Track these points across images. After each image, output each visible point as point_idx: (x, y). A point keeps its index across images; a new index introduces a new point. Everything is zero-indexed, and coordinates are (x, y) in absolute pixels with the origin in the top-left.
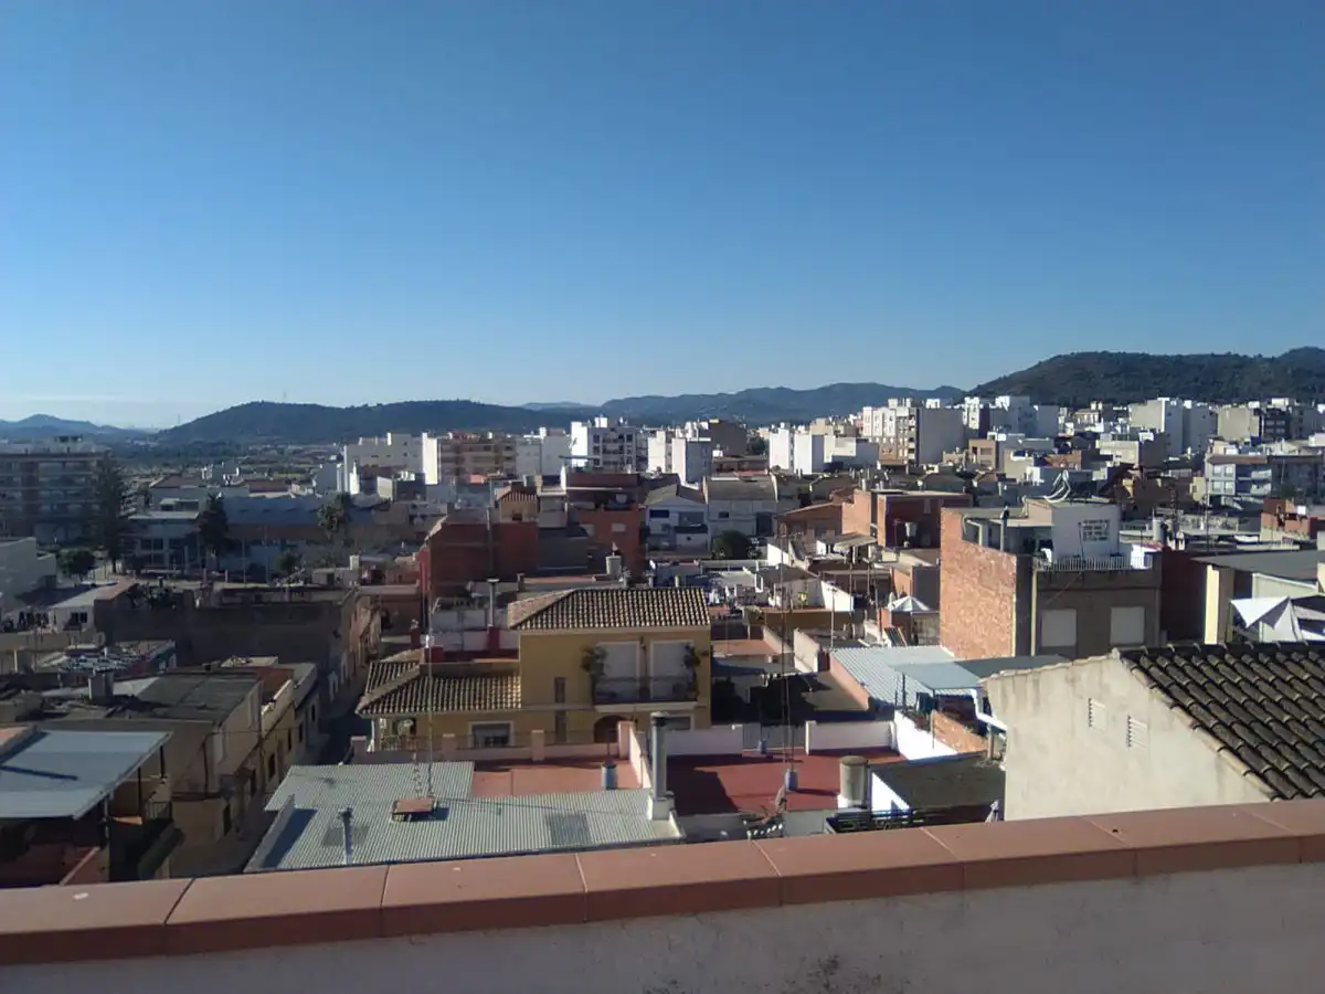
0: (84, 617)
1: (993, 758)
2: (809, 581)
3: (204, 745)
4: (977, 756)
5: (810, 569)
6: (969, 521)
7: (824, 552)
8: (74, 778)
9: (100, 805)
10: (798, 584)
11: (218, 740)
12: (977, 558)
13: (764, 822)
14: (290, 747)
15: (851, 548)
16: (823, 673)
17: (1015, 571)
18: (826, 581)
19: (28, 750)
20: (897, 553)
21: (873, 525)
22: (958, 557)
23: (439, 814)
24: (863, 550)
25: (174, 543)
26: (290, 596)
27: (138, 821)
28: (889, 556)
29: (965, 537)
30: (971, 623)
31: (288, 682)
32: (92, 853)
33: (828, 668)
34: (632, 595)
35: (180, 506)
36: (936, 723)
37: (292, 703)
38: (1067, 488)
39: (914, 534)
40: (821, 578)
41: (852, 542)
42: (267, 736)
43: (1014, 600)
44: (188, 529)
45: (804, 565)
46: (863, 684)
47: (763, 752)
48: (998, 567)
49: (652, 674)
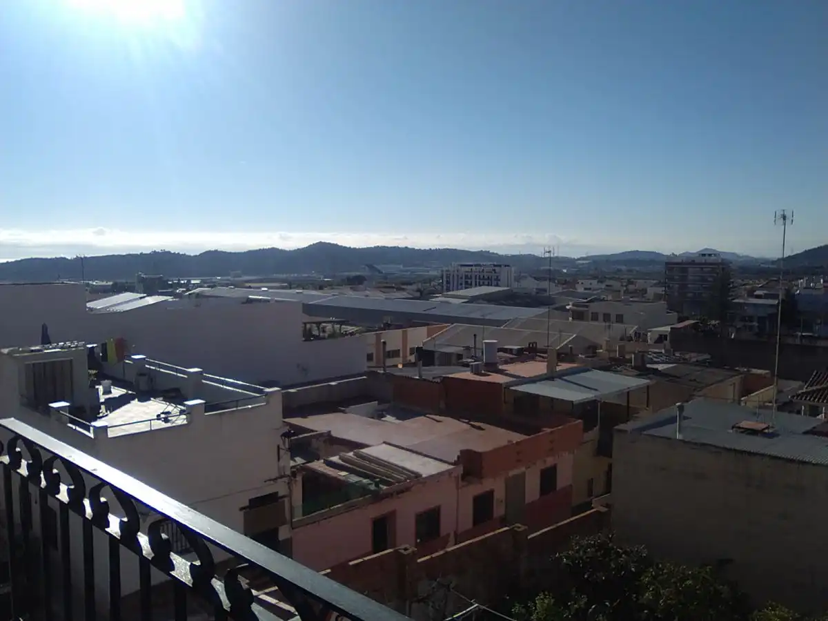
0: (666, 337)
9: (594, 402)
19: (578, 375)
23: (771, 436)
25: (761, 319)
32: (577, 421)
35: (766, 296)
44: (770, 311)
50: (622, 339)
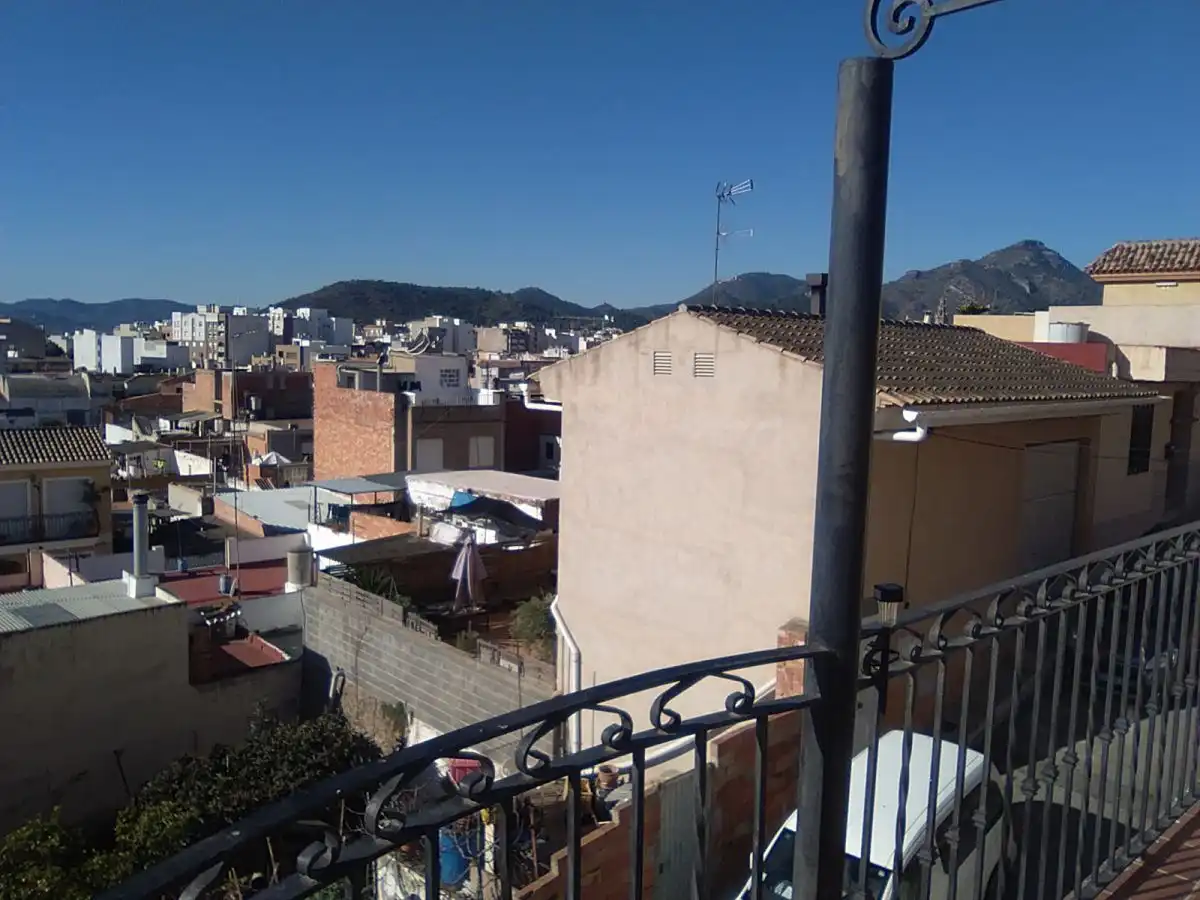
1: (421, 535)
2: (162, 450)
4: (407, 536)
5: (157, 441)
6: (344, 370)
7: (168, 429)
10: (151, 454)
12: (353, 401)
13: (222, 610)
15: (197, 423)
16: (209, 516)
17: (393, 407)
18: (179, 450)
20: (248, 422)
21: (217, 402)
22: (334, 403)
24: (209, 425)
28: (241, 426)
29: (339, 385)
30: (347, 461)
33: (212, 512)
34: (15, 434)
36: (356, 522)
38: (426, 342)
39: (259, 407)
40: (175, 448)
41: (197, 418)
43: (393, 432)
45: (153, 438)
46: (256, 517)
47: (184, 571)
48: (375, 407)
49: (45, 511)
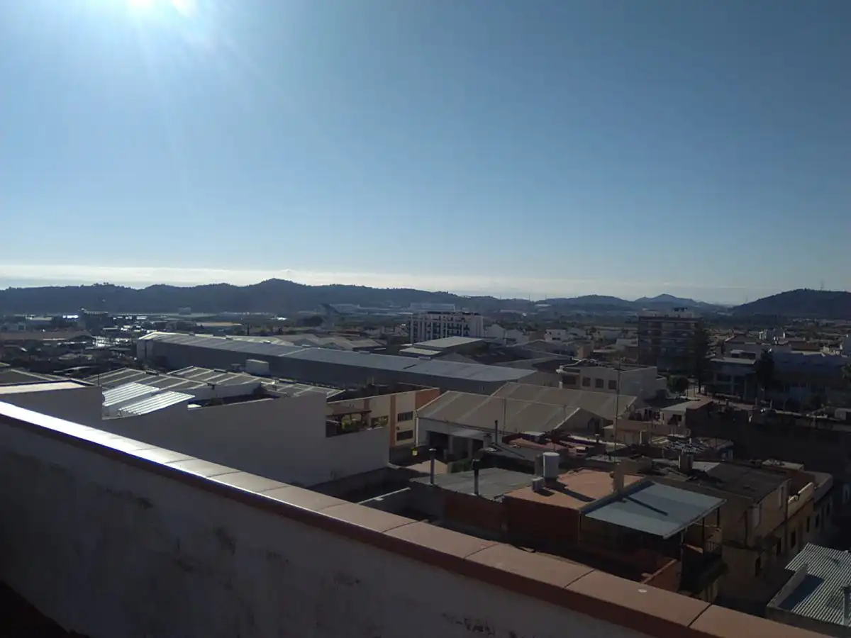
0: (680, 417)
3: (746, 513)
8: (665, 514)
9: (679, 534)
11: (756, 512)
14: (808, 530)
19: (644, 491)
25: (737, 378)
26: (817, 424)
27: (701, 550)
31: (810, 484)
32: (673, 562)
35: (744, 355)
37: (812, 499)
42: (791, 518)
44: (747, 371)
50: (631, 418)
